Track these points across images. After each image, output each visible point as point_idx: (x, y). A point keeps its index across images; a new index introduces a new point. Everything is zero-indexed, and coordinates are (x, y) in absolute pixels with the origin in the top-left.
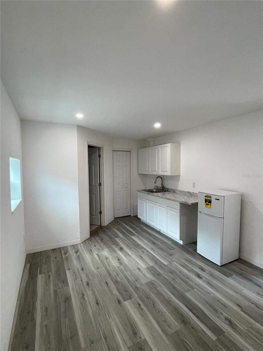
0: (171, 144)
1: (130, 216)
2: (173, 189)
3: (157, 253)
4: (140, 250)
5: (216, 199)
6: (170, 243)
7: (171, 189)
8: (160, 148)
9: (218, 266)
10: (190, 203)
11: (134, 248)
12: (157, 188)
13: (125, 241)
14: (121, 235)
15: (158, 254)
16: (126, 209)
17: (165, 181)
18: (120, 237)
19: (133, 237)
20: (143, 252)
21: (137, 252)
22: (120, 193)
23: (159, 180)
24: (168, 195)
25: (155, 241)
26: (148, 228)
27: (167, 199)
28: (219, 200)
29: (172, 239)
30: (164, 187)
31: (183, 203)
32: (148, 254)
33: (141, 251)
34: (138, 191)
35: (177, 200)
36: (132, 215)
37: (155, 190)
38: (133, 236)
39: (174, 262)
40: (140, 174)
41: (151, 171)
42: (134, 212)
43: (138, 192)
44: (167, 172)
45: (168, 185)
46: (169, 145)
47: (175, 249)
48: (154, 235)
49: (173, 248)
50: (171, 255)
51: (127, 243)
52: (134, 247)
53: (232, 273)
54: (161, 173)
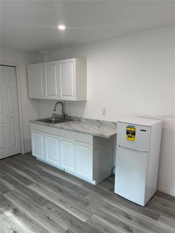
0: (76, 59)
1: (21, 153)
2: (77, 118)
3: (68, 206)
4: (44, 207)
5: (141, 130)
6: (79, 185)
7: (75, 117)
8: (60, 64)
9: (142, 207)
10: (108, 136)
11: (35, 205)
12: (56, 117)
13: (19, 196)
14: (11, 187)
15: (70, 207)
16: (13, 146)
17: (66, 107)
18: (10, 191)
19: (30, 187)
20: (50, 209)
21: (40, 210)
22: (4, 125)
23: (59, 107)
24: (74, 126)
25: (61, 186)
26: (48, 168)
27: (75, 131)
28: (145, 131)
29: (81, 179)
30: (66, 115)
31: (98, 136)
32: (57, 211)
33: (46, 208)
34: (31, 121)
35: (89, 133)
36: (23, 153)
37: (54, 119)
38: (30, 184)
39: (93, 214)
40: (30, 98)
41: (48, 95)
42: (25, 149)
43: (31, 123)
44: (72, 96)
45: (71, 112)
46: (74, 60)
47: (89, 193)
48: (58, 178)
49: (86, 192)
50: (87, 204)
51: (22, 198)
52: (35, 203)
53: (158, 212)
54: (62, 98)
